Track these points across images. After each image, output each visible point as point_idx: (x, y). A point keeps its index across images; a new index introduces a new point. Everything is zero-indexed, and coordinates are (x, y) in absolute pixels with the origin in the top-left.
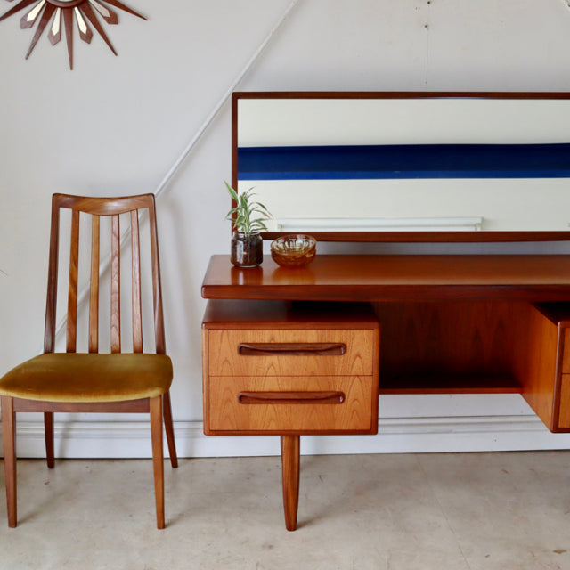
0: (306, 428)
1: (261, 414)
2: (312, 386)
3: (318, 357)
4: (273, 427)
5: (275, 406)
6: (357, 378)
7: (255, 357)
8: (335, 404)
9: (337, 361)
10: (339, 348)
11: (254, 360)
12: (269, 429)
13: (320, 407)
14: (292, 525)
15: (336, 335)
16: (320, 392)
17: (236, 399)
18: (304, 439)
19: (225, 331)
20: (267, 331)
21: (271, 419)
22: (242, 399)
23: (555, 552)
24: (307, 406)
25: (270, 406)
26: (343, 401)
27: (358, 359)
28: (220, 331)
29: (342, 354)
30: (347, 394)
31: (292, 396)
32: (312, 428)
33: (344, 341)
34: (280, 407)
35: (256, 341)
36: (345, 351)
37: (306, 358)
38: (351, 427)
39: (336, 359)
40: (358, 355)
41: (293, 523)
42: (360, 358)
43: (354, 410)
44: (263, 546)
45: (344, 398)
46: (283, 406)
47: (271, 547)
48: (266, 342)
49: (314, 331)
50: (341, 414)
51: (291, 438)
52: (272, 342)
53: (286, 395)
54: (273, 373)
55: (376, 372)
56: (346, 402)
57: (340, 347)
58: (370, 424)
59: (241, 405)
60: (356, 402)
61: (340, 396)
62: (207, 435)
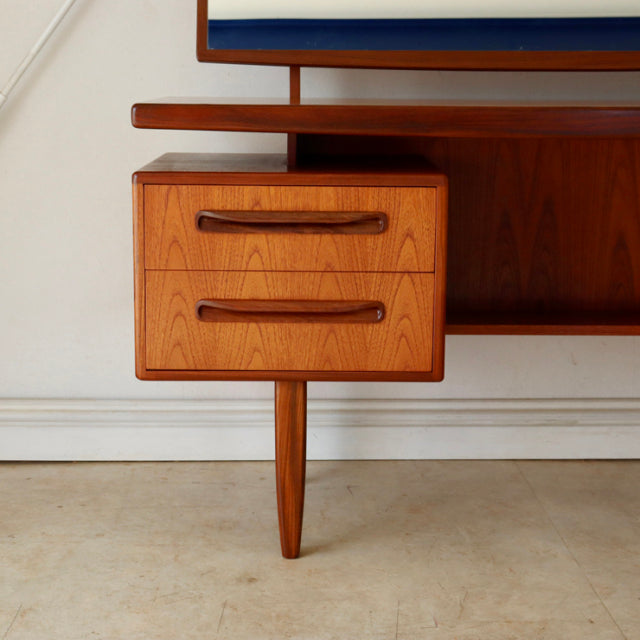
0: (317, 367)
1: (238, 339)
2: (328, 290)
3: (338, 237)
4: (258, 364)
5: (262, 325)
6: (406, 277)
7: (226, 236)
8: (368, 323)
9: (372, 244)
10: (375, 222)
11: (224, 241)
12: (251, 367)
13: (342, 329)
14: (292, 548)
15: (368, 197)
16: (342, 301)
17: (193, 312)
18: (313, 387)
19: (174, 187)
20: (247, 189)
21: (256, 350)
22: (202, 311)
24: (317, 327)
25: (253, 325)
26: (383, 318)
27: (408, 242)
28: (164, 188)
29: (379, 233)
30: (388, 305)
31: (291, 307)
32: (327, 368)
33: (383, 208)
34: (272, 329)
35: (229, 207)
36: (385, 228)
37: (317, 237)
38: (396, 366)
39: (370, 240)
40: (409, 235)
41: (293, 544)
42: (413, 239)
43: (402, 335)
44: (239, 580)
45: (384, 312)
46: (276, 325)
47: (251, 580)
48: (246, 207)
49: (330, 190)
50: (380, 342)
51: (292, 387)
52: (257, 208)
53: (280, 304)
54: (257, 264)
55: (441, 265)
56: (387, 320)
57: (377, 220)
58: (429, 358)
59: (201, 323)
60: (406, 321)
61: (376, 308)
62: (142, 379)
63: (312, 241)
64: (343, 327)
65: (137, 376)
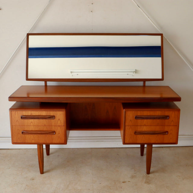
1: (29, 137)
2: (45, 129)
3: (46, 120)
4: (33, 142)
6: (59, 127)
9: (52, 121)
10: (53, 117)
11: (26, 121)
13: (48, 136)
15: (51, 113)
16: (48, 131)
17: (21, 133)
19: (16, 112)
20: (29, 112)
22: (23, 133)
23: (123, 182)
24: (43, 135)
25: (32, 135)
27: (59, 120)
28: (15, 112)
31: (38, 132)
33: (54, 115)
34: (35, 136)
35: (27, 115)
36: (55, 118)
37: (42, 120)
38: (58, 142)
40: (59, 119)
43: (59, 137)
44: (31, 179)
45: (55, 133)
46: (36, 135)
47: (33, 179)
48: (30, 115)
49: (45, 112)
50: (55, 138)
51: (40, 146)
53: (36, 132)
54: (32, 125)
55: (65, 125)
56: (55, 135)
58: (64, 141)
59: (23, 135)
60: (59, 134)
61: (54, 132)
62: (13, 144)
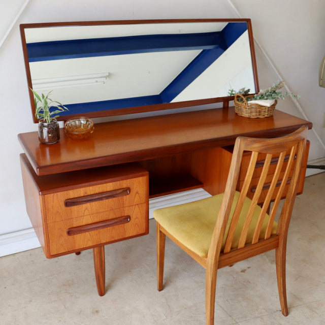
0: (110, 240)
1: (82, 239)
2: (111, 216)
3: (114, 199)
4: (90, 244)
5: (90, 232)
6: (137, 206)
7: (75, 206)
8: (125, 223)
11: (75, 208)
12: (87, 246)
15: (124, 183)
17: (65, 234)
19: (55, 194)
20: (82, 189)
21: (88, 240)
22: (70, 233)
24: (109, 228)
25: (87, 233)
27: (137, 195)
28: (52, 195)
29: (128, 194)
30: (131, 216)
32: (113, 240)
33: (129, 186)
34: (93, 232)
35: (76, 196)
36: (130, 192)
37: (107, 200)
38: (135, 234)
39: (125, 197)
42: (138, 194)
43: (136, 224)
45: (130, 219)
46: (95, 231)
48: (82, 195)
49: (111, 183)
51: (99, 248)
52: (86, 195)
54: (86, 214)
56: (131, 221)
57: (127, 190)
58: (145, 229)
59: (69, 237)
60: (137, 219)
61: (128, 218)
62: (49, 258)
63: (105, 202)
64: (117, 226)
65: (47, 258)
